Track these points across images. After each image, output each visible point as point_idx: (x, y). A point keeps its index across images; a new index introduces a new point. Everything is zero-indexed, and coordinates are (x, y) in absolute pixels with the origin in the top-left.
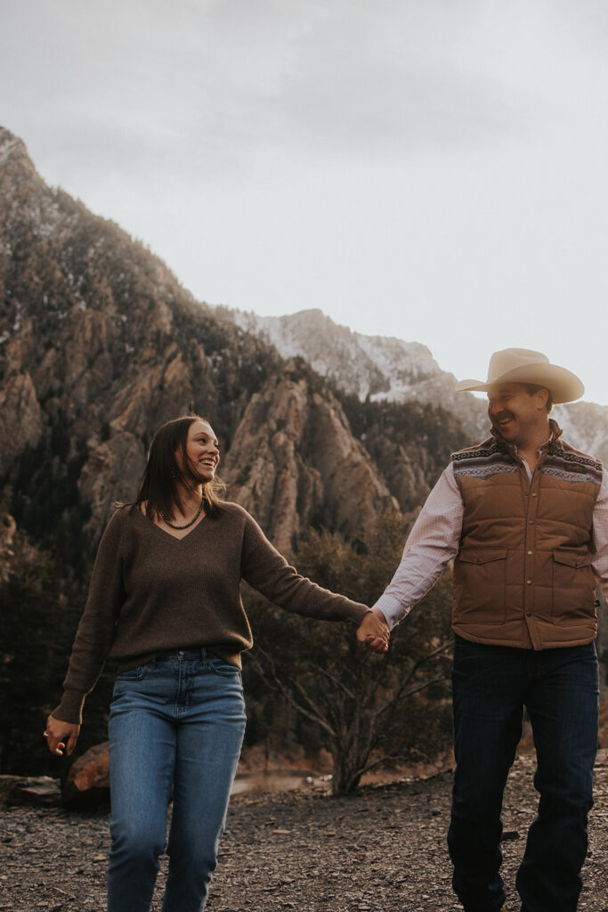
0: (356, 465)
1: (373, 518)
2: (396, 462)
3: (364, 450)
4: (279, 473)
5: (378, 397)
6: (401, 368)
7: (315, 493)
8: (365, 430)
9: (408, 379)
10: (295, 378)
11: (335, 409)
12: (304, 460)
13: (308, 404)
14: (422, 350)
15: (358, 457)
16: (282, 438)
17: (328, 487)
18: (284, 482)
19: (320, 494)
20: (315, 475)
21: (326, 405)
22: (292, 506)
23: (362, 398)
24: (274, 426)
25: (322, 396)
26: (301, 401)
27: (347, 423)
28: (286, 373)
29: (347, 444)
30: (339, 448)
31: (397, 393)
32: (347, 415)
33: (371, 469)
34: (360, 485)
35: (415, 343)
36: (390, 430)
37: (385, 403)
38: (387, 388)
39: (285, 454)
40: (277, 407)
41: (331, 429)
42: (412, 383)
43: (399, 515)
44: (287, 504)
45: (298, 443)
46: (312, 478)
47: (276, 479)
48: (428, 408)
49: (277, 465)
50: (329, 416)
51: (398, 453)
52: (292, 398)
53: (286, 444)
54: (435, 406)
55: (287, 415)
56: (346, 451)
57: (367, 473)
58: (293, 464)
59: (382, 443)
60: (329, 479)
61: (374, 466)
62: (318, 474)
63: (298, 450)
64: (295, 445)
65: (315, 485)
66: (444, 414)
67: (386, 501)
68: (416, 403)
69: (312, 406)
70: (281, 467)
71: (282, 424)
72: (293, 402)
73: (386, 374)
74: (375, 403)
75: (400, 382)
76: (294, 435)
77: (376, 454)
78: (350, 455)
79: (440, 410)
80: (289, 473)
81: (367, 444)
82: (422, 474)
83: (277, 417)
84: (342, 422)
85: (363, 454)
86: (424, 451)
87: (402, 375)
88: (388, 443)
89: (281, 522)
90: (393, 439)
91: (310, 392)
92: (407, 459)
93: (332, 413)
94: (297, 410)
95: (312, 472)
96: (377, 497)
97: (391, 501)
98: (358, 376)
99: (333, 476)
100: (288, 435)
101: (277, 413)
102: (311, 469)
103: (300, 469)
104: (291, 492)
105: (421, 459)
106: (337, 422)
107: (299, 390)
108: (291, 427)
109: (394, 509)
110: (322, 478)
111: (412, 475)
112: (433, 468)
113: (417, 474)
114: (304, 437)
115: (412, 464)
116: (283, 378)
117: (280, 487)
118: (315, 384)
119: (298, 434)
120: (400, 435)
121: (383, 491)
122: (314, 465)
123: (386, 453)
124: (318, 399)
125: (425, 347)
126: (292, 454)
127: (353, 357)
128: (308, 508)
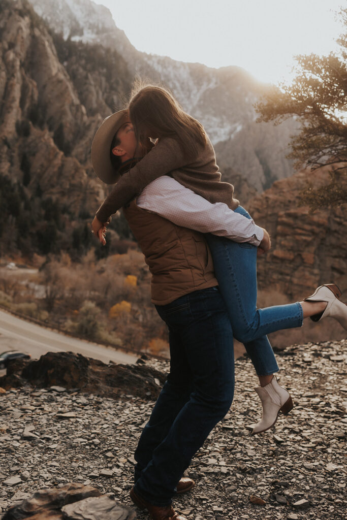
0: (60, 81)
1: (69, 118)
2: (85, 84)
3: (66, 72)
4: (8, 79)
5: (76, 39)
6: (91, 21)
7: (32, 97)
8: (66, 59)
9: (95, 30)
10: (22, 14)
11: (48, 41)
12: (26, 73)
13: (30, 34)
14: (106, 11)
15: (61, 76)
16: (11, 56)
17: (41, 93)
18: (12, 86)
19: (36, 97)
20: (33, 85)
21: (43, 38)
22: (17, 103)
23: (65, 38)
24: (6, 46)
25: (40, 30)
26: (26, 32)
27: (55, 52)
28: (16, 10)
29: (55, 67)
30: (50, 69)
31: (88, 38)
32: (56, 47)
33: (70, 85)
34: (62, 94)
35: (102, 6)
36: (83, 62)
37: (81, 43)
38: (81, 34)
39: (13, 67)
40: (9, 32)
41: (44, 55)
42: (97, 33)
43: (85, 118)
44: (14, 100)
45: (23, 60)
46: (30, 86)
47: (7, 84)
48: (108, 51)
49: (8, 73)
50: (44, 45)
51: (87, 78)
52: (20, 28)
53: (14, 60)
54: (112, 50)
55: (16, 39)
56: (54, 71)
57: (67, 87)
58: (18, 75)
59: (77, 70)
60: (42, 88)
61: (71, 83)
62: (35, 83)
63: (22, 65)
64: (21, 61)
65: (33, 91)
66: (117, 56)
67: (78, 108)
68: (101, 46)
69: (33, 37)
70: (11, 75)
71: (12, 46)
72: (20, 31)
73: (82, 24)
74: (74, 42)
75: (90, 31)
76: (20, 55)
77: (73, 76)
78: (57, 74)
79: (115, 53)
80: (15, 80)
81: (68, 69)
82: (101, 93)
83: (9, 40)
84: (52, 51)
85: (65, 75)
86: (103, 79)
87: (92, 27)
88: (81, 70)
89: (9, 112)
90: (85, 68)
91: (32, 26)
92: (92, 82)
93: (47, 44)
94: (22, 38)
95: (31, 82)
96: (72, 104)
97: (81, 108)
98: (63, 22)
99: (44, 87)
100: (17, 54)
101: (9, 37)
102: (31, 80)
103: (23, 79)
104: (17, 93)
105: (101, 83)
106: (49, 50)
107: (24, 22)
108: (18, 48)
109: (82, 113)
110: (38, 87)
111: (95, 94)
112: (108, 90)
113: (97, 93)
114: (27, 58)
115: (95, 86)
116: (13, 13)
117: (9, 88)
118: (35, 22)
119: (23, 54)
120: (89, 66)
121: (77, 101)
122: (32, 77)
123: (79, 77)
124: (37, 32)
125: (109, 10)
126: (18, 68)
127: (61, 7)
128: (27, 105)
